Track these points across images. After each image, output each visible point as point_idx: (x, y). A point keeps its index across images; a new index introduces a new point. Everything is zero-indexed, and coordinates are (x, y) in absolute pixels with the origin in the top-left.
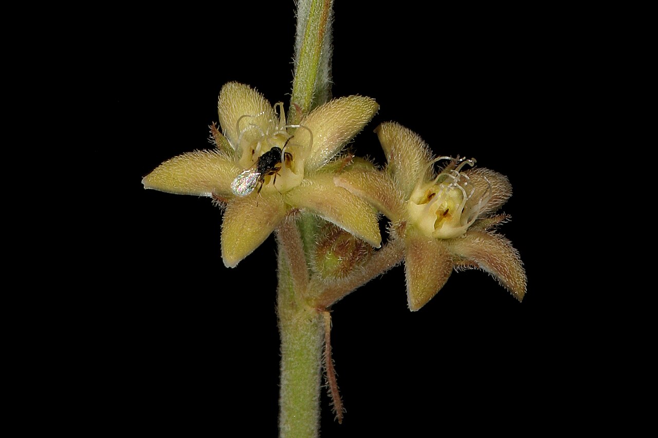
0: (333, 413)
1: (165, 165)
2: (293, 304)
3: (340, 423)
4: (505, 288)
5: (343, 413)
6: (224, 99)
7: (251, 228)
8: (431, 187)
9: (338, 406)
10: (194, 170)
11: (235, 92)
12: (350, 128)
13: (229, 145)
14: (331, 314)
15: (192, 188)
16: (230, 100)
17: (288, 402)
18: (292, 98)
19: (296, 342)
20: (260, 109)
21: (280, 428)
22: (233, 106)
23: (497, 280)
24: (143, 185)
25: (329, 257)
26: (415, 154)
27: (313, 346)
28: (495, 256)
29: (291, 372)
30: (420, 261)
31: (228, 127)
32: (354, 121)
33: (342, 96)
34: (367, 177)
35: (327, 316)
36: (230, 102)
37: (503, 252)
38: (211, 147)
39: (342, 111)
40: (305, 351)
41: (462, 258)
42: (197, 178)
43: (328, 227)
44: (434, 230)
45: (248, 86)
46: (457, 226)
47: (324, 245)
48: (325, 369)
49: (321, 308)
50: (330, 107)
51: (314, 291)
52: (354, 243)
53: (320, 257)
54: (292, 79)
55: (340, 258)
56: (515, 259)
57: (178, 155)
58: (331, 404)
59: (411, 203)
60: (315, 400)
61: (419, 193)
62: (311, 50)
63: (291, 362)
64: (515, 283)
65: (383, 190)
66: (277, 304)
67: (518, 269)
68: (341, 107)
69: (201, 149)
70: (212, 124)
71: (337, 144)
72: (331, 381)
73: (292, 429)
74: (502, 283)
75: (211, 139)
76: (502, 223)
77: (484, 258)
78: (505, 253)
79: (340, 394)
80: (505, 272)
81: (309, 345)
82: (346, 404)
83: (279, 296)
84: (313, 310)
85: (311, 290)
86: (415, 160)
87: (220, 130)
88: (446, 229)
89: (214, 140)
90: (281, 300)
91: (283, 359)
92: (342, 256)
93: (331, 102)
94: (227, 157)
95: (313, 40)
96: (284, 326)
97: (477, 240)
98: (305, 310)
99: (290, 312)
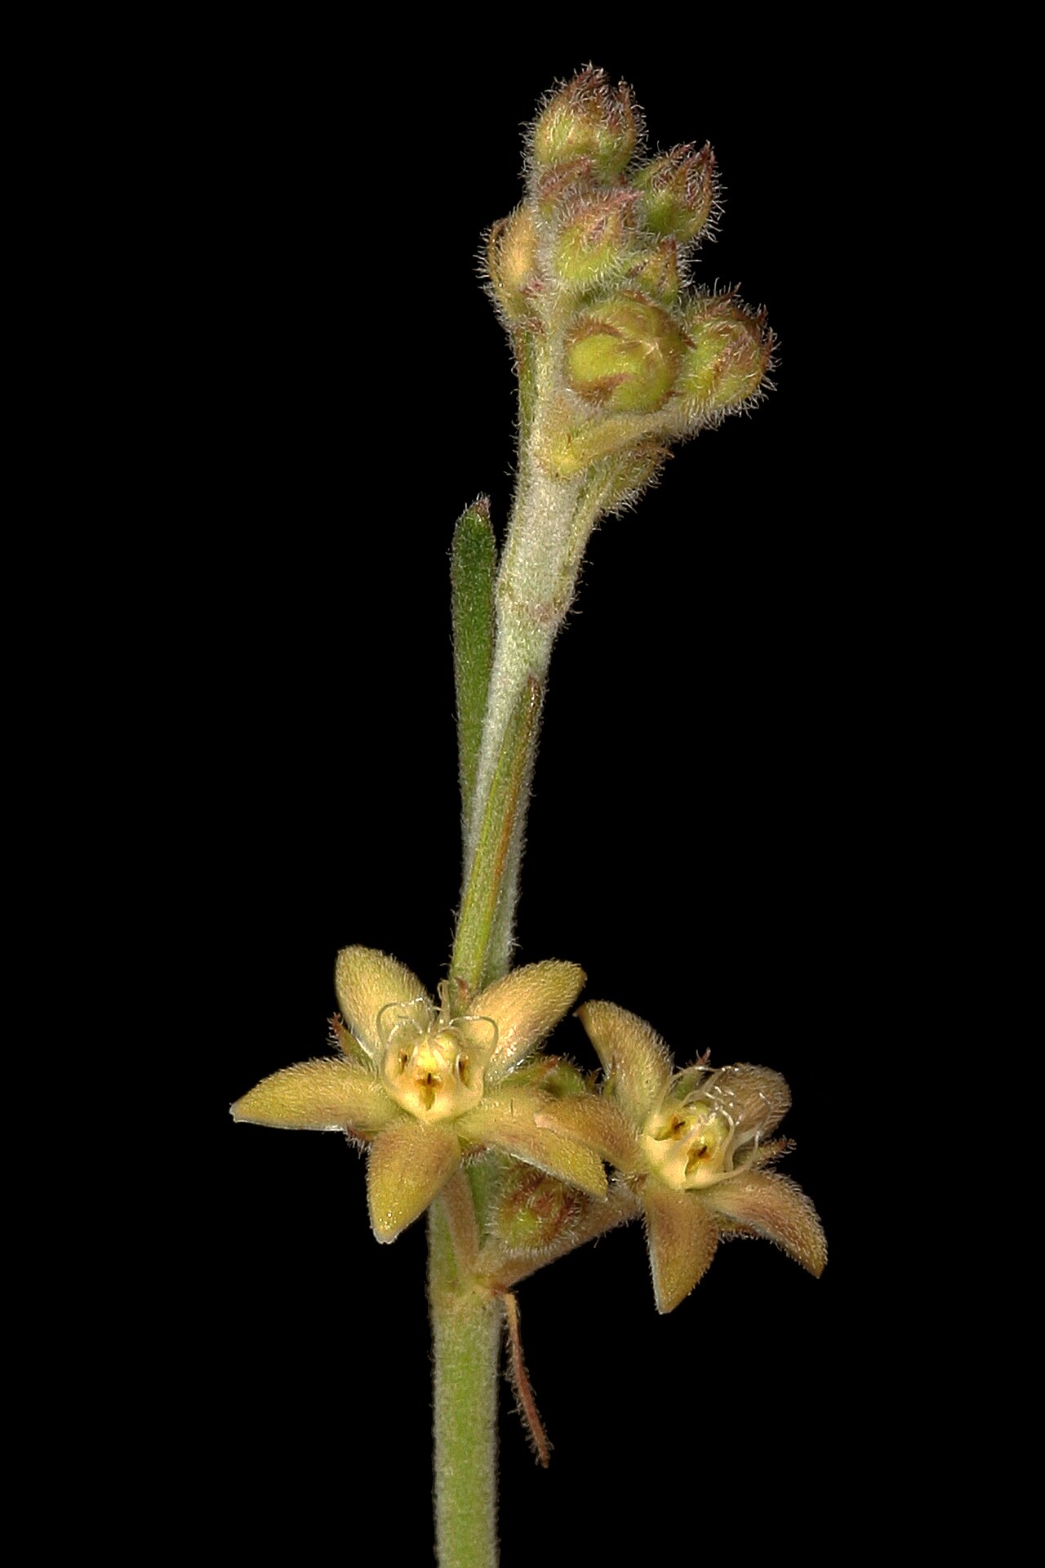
0: (533, 1451)
1: (266, 1084)
2: (454, 1283)
3: (546, 1466)
4: (796, 1260)
5: (548, 1451)
6: (345, 974)
7: (414, 1179)
8: (678, 1111)
9: (539, 1440)
10: (314, 1092)
11: (362, 963)
12: (548, 1014)
13: (359, 1047)
14: (517, 1297)
15: (311, 1120)
16: (356, 976)
17: (448, 1432)
18: (451, 971)
19: (460, 1340)
20: (404, 987)
21: (435, 1473)
22: (362, 987)
23: (783, 1250)
24: (232, 1117)
25: (522, 1217)
26: (645, 1056)
27: (486, 1345)
28: (778, 1214)
29: (452, 1387)
30: (671, 1237)
31: (356, 1020)
32: (553, 1002)
33: (529, 963)
34: (583, 1109)
35: (510, 1301)
36: (357, 979)
37: (789, 1204)
38: (332, 1052)
39: (535, 987)
40: (474, 1354)
41: (730, 1220)
42: (320, 1102)
43: (520, 1169)
44: (685, 1180)
45: (381, 953)
46: (718, 1171)
47: (515, 1199)
48: (515, 1384)
49: (498, 1288)
50: (515, 983)
51: (489, 1262)
52: (561, 1196)
53: (510, 1217)
54: (452, 941)
55: (540, 1219)
56: (809, 1214)
57: (285, 1068)
58: (528, 1438)
59: (648, 1137)
60: (490, 1428)
61: (657, 1122)
62: (481, 897)
63: (452, 1370)
64: (812, 1252)
65: (609, 1127)
66: (428, 1283)
67: (814, 1230)
68: (532, 981)
69: (320, 1056)
70: (332, 1016)
71: (528, 1042)
72: (525, 1401)
73: (456, 1475)
74: (791, 1252)
75: (332, 1039)
76: (782, 1154)
77: (763, 1218)
78: (793, 1206)
79: (541, 1421)
80: (796, 1238)
81: (479, 1345)
82: (551, 1434)
83: (432, 1272)
84: (487, 1292)
85: (485, 1263)
86: (647, 1064)
87: (346, 1026)
88: (703, 1176)
89: (337, 1040)
90: (435, 1276)
91: (438, 1365)
92: (543, 1216)
93: (515, 973)
94: (361, 1067)
95: (485, 882)
96: (440, 1317)
97: (749, 1189)
98: (474, 1293)
99: (449, 1295)
